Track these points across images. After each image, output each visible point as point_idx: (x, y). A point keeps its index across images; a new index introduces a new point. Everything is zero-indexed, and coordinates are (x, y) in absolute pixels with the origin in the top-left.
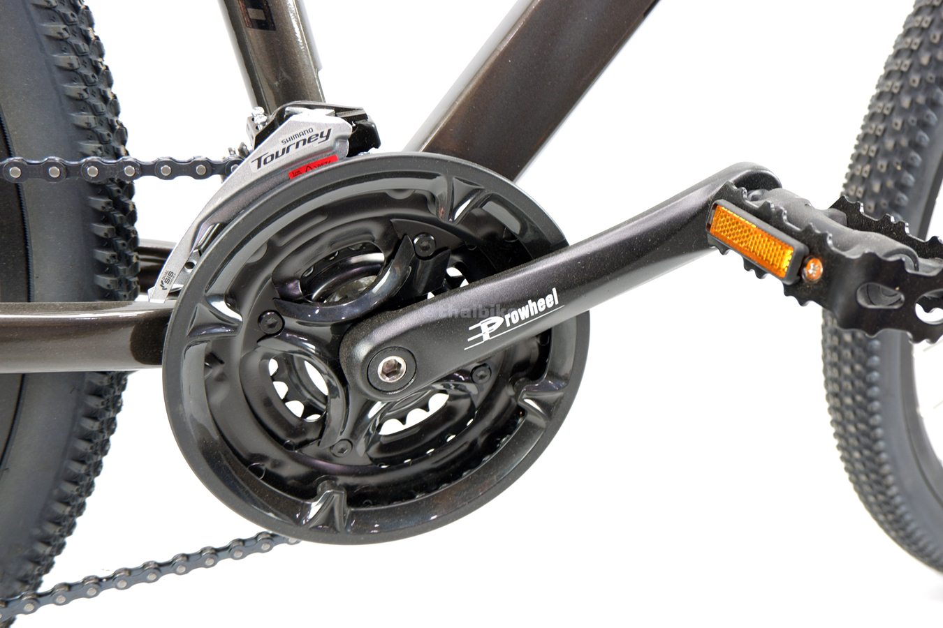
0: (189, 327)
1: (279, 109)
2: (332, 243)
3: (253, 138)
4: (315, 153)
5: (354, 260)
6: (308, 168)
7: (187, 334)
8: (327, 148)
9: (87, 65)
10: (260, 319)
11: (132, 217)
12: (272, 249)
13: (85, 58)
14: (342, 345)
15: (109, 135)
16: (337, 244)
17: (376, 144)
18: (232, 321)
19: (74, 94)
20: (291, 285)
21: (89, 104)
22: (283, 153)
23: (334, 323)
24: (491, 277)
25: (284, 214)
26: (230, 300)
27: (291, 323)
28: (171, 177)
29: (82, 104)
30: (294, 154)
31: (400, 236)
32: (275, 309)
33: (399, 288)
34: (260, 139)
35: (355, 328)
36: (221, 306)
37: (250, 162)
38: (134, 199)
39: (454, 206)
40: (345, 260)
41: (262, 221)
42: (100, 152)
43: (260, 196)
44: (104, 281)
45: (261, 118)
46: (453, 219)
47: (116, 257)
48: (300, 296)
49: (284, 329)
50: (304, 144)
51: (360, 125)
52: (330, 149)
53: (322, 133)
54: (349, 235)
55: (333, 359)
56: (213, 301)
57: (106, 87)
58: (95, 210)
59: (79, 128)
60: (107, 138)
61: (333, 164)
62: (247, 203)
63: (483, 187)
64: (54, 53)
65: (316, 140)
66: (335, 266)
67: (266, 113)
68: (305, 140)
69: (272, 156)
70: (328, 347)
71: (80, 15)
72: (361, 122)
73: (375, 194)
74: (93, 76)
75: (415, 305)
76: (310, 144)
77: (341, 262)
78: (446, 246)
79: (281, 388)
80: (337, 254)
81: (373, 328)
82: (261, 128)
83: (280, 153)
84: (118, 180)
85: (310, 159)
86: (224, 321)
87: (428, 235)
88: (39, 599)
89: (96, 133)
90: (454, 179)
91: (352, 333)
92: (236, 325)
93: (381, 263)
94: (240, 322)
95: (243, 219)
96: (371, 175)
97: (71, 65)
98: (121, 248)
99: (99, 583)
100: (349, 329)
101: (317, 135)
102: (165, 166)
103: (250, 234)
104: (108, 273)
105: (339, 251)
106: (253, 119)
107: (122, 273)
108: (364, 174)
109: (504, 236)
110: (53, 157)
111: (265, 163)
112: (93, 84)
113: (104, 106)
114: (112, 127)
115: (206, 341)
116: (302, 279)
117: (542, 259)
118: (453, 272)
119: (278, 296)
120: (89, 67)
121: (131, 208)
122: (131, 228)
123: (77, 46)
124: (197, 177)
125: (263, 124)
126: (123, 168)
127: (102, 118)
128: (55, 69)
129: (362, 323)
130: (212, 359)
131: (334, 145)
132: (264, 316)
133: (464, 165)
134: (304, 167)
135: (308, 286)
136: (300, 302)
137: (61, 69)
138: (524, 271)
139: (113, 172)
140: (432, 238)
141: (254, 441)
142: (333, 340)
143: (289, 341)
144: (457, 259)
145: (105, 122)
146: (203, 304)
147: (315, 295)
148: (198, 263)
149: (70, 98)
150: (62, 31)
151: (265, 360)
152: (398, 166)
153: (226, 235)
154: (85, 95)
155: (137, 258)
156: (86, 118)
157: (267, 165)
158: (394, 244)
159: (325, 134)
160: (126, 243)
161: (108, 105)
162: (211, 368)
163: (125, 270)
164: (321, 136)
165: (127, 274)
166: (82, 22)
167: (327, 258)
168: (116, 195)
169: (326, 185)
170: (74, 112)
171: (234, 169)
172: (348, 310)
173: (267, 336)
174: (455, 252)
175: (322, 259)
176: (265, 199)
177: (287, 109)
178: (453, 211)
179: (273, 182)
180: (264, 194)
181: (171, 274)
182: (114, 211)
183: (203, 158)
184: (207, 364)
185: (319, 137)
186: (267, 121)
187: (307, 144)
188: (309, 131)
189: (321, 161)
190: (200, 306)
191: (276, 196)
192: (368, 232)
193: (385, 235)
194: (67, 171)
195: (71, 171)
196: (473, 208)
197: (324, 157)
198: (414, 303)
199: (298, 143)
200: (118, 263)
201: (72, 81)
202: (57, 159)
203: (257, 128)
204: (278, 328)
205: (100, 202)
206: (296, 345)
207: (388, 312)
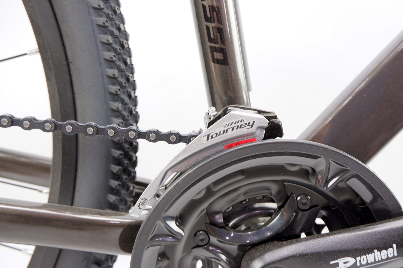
0: (150, 235)
1: (225, 108)
2: (245, 193)
3: (207, 124)
4: (243, 135)
5: (257, 205)
6: (238, 144)
7: (149, 239)
8: (251, 133)
9: (123, 77)
10: (195, 235)
11: (134, 164)
12: (209, 192)
13: (123, 73)
14: (243, 259)
15: (128, 116)
16: (249, 194)
17: (281, 135)
18: (177, 235)
19: (113, 92)
20: (217, 216)
21: (120, 98)
22: (224, 133)
23: (240, 244)
24: (348, 229)
25: (219, 171)
26: (179, 220)
27: (214, 240)
28: (155, 141)
29: (117, 98)
30: (231, 134)
31: (289, 194)
32: (205, 229)
33: (284, 228)
34: (210, 124)
35: (253, 250)
36: (173, 225)
37: (202, 137)
38: (138, 154)
39: (328, 179)
40: (252, 205)
41: (204, 174)
42: (121, 125)
43: (206, 158)
44: (112, 198)
45: (213, 112)
46: (327, 187)
47: (121, 185)
48: (221, 223)
49: (209, 243)
50: (237, 129)
51: (272, 122)
52: (253, 134)
53: (249, 123)
54: (257, 189)
56: (168, 220)
57: (132, 90)
58: (114, 157)
59: (113, 110)
60: (127, 118)
61: (254, 143)
62: (198, 162)
63: (349, 169)
64: (107, 68)
65: (245, 127)
66: (245, 207)
67: (216, 111)
68: (238, 126)
69: (217, 134)
70: (234, 258)
71: (125, 51)
72: (273, 120)
73: (277, 165)
74: (125, 83)
75: (294, 240)
76: (241, 129)
77: (249, 205)
78: (318, 204)
80: (247, 200)
81: (265, 252)
82: (212, 118)
83: (222, 133)
84: (125, 139)
85: (239, 139)
86: (172, 234)
87: (307, 195)
89: (121, 114)
90: (331, 161)
91: (251, 253)
92: (180, 237)
93: (274, 210)
94: (183, 236)
95: (194, 171)
96: (277, 152)
97: (114, 75)
98: (124, 180)
100: (249, 249)
101: (246, 124)
102: (153, 134)
103: (196, 181)
104: (115, 194)
105: (249, 199)
106: (208, 114)
107: (123, 195)
108: (273, 152)
109: (357, 203)
110: (91, 123)
111: (212, 138)
112: (125, 87)
113: (128, 100)
114: (131, 112)
115: (159, 245)
116: (224, 213)
117: (386, 222)
118: (319, 221)
119: (208, 222)
120: (124, 78)
121: (134, 159)
122: (132, 170)
123: (119, 66)
124: (170, 142)
125: (214, 116)
126: (128, 133)
127: (127, 106)
128: (105, 77)
129: (258, 247)
130: (163, 255)
131: (256, 132)
132: (198, 233)
133: (338, 153)
134: (235, 143)
135: (227, 218)
136: (221, 227)
137: (109, 77)
138: (372, 228)
139: (123, 134)
140: (309, 198)
142: (238, 255)
143: (211, 251)
144: (324, 213)
145: (128, 109)
146: (161, 221)
147: (231, 224)
148: (163, 195)
149: (111, 94)
150: (112, 57)
151: (194, 261)
153: (182, 180)
154: (119, 92)
155: (134, 187)
156: (117, 105)
157: (212, 139)
158: (284, 198)
159: (251, 124)
160: (128, 178)
161: (131, 100)
162: (161, 261)
163: (124, 194)
164: (249, 125)
165: (126, 196)
166: (125, 54)
167: (241, 202)
168: (127, 150)
169: (247, 156)
170: (111, 101)
171: (192, 140)
172: (250, 237)
173: (198, 246)
174: (323, 208)
175: (238, 203)
176: (209, 160)
177: (229, 108)
178: (327, 182)
179: (215, 151)
180: (209, 157)
181: (145, 200)
182: (124, 159)
183: (176, 132)
184: (159, 259)
185: (247, 125)
186: (216, 115)
187: (239, 129)
188: (241, 121)
189: (246, 140)
190: (160, 223)
191: (215, 159)
192: (269, 189)
193: (279, 192)
194: (98, 131)
195: (99, 131)
196: (340, 182)
197: (248, 138)
198: (293, 239)
199: (233, 128)
200: (122, 189)
201: (114, 84)
202: (94, 124)
203: (210, 118)
204: (205, 242)
205: (117, 153)
206: (215, 254)
207: (276, 242)
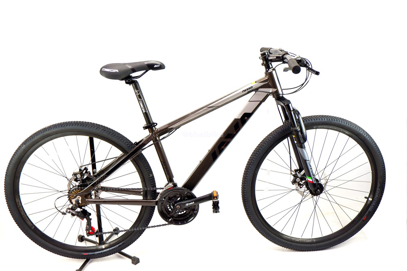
12: (168, 194)
30: (168, 188)
34: (165, 187)
36: (163, 199)
55: (173, 205)
79: (169, 207)
88: (148, 227)
94: (165, 201)
95: (164, 193)
99: (155, 226)
109: (190, 196)
117: (194, 199)
119: (169, 199)
130: (162, 203)
132: (167, 200)
133: (186, 189)
136: (171, 199)
138: (191, 200)
139: (155, 189)
141: (165, 212)
142: (174, 203)
147: (173, 199)
151: (167, 205)
152: (179, 189)
171: (163, 189)
173: (168, 202)
176: (167, 191)
178: (185, 193)
198: (181, 201)
206: (170, 203)
